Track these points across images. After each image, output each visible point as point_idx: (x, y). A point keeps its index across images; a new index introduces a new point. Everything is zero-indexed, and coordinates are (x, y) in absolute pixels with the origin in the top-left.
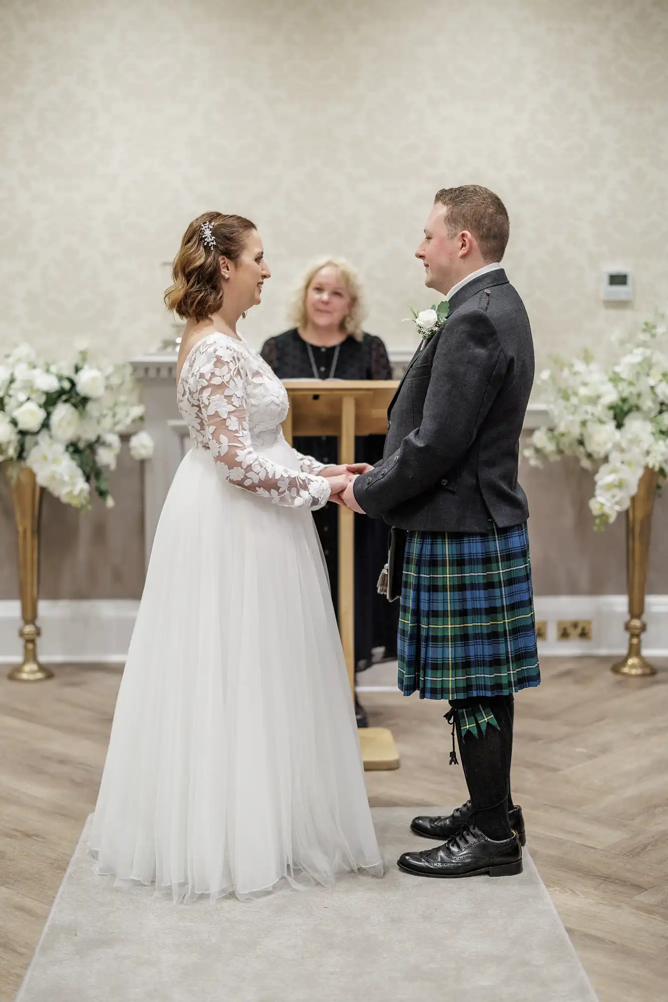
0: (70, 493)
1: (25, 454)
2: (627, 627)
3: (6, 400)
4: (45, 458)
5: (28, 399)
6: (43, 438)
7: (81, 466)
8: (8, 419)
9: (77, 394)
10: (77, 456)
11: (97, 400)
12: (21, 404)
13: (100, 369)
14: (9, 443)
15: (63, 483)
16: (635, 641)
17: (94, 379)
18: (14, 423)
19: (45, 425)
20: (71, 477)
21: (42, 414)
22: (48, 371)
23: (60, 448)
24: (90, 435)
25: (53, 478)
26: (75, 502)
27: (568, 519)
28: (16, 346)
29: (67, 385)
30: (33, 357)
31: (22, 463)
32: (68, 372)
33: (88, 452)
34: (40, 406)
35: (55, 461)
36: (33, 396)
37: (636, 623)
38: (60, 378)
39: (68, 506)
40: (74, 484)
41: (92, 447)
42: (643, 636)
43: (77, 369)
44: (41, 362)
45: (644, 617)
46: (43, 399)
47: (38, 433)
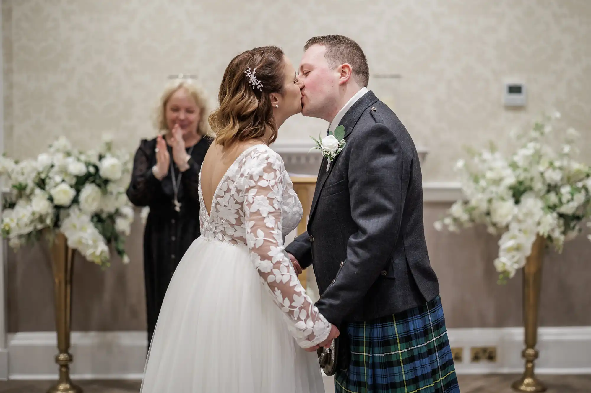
0: (93, 254)
1: (60, 223)
2: (524, 354)
3: (47, 181)
4: (74, 226)
5: (63, 181)
6: (74, 212)
7: (103, 233)
8: (47, 196)
9: (100, 177)
10: (100, 225)
11: (115, 182)
12: (56, 185)
13: (118, 158)
14: (47, 214)
15: (87, 246)
16: (530, 365)
17: (113, 166)
18: (51, 199)
19: (75, 201)
20: (95, 241)
21: (72, 193)
22: (78, 160)
23: (86, 218)
24: (109, 208)
25: (80, 242)
26: (97, 261)
27: (479, 270)
28: (57, 138)
29: (92, 170)
30: (69, 148)
31: (57, 231)
32: (94, 160)
33: (108, 222)
34: (71, 186)
35: (82, 229)
36: (67, 179)
37: (531, 352)
38: (88, 164)
39: (92, 263)
40: (96, 247)
41: (112, 217)
42: (536, 361)
43: (101, 158)
44: (75, 152)
45: (537, 347)
46: (74, 181)
47: (69, 207)
